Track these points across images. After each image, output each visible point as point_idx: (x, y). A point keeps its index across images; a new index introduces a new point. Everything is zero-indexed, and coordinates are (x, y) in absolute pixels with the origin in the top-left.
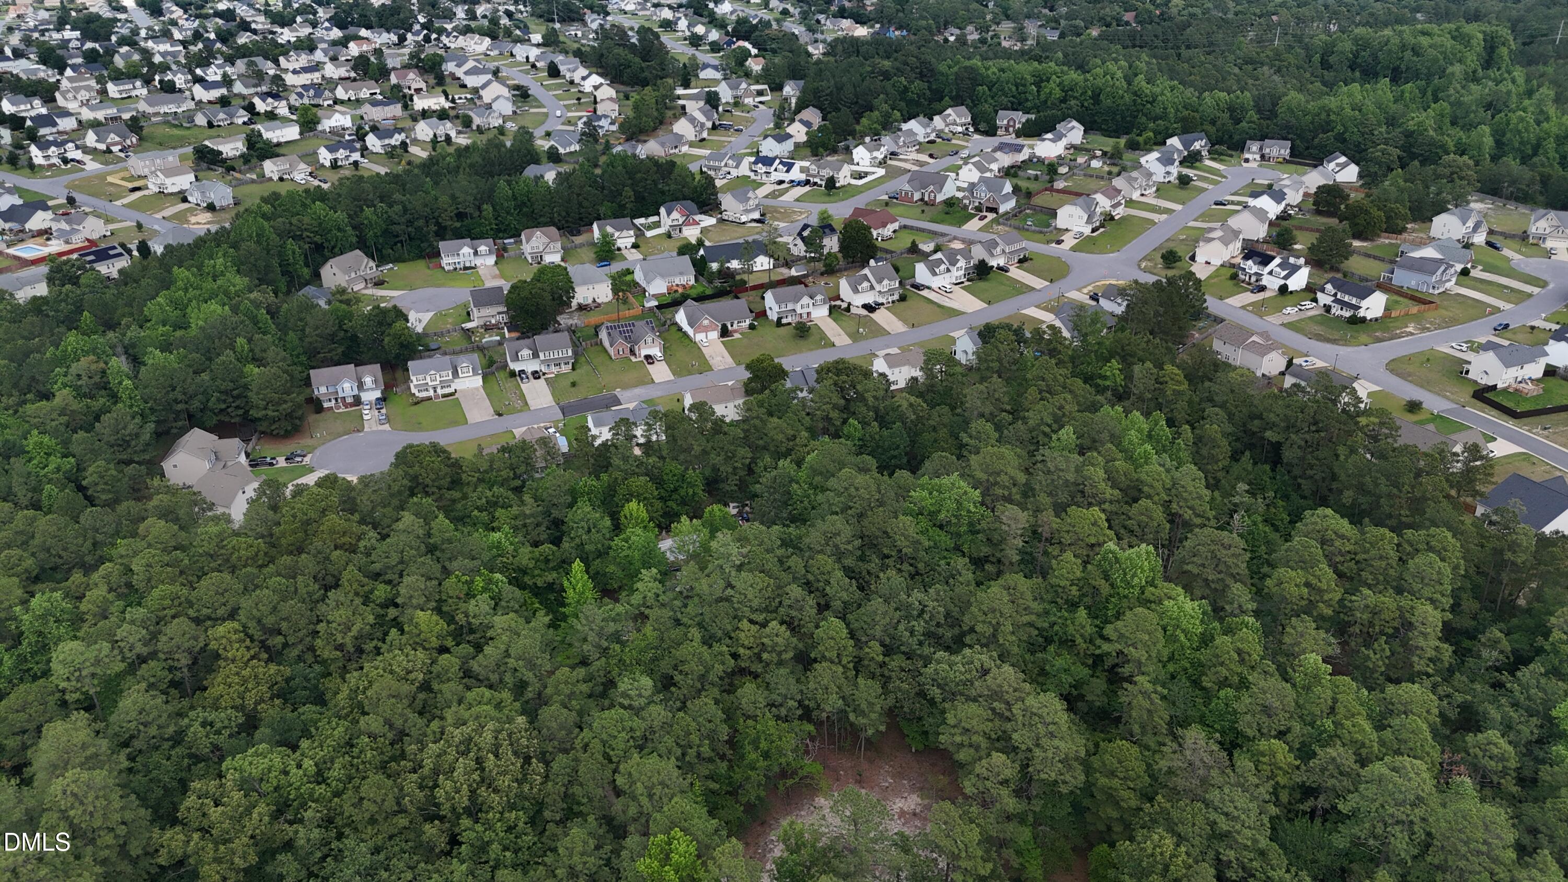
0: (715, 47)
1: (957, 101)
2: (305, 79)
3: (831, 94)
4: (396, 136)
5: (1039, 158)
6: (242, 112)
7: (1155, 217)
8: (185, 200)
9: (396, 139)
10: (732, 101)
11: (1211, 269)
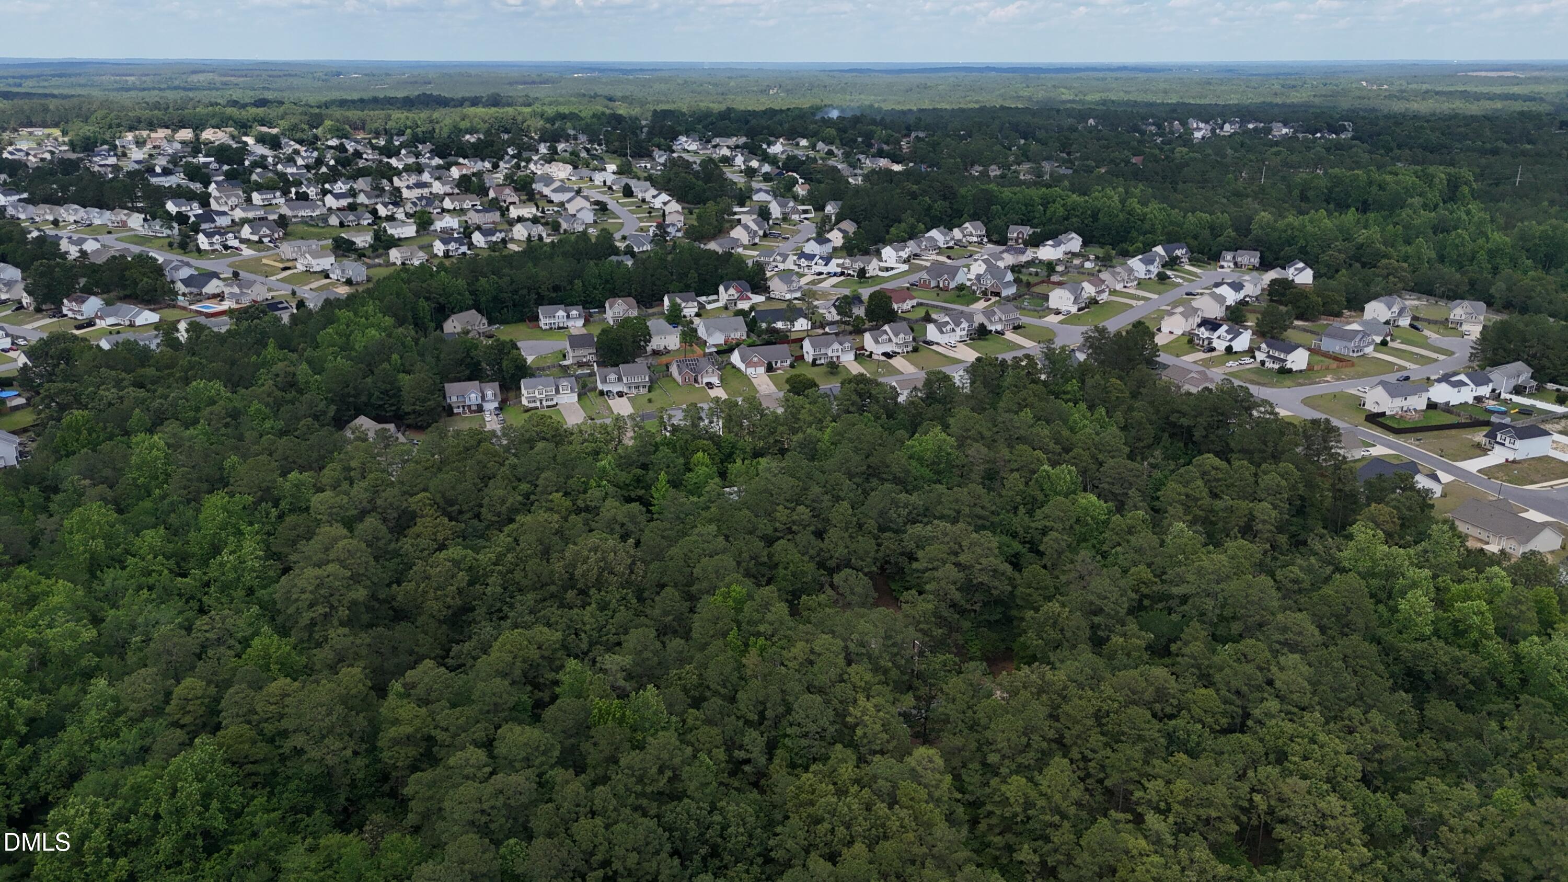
0: (767, 178)
1: (974, 218)
2: (417, 192)
3: (865, 210)
4: (498, 234)
5: (1040, 261)
6: (368, 215)
7: (1134, 303)
8: (327, 277)
9: (497, 238)
10: (780, 216)
11: (1173, 337)
